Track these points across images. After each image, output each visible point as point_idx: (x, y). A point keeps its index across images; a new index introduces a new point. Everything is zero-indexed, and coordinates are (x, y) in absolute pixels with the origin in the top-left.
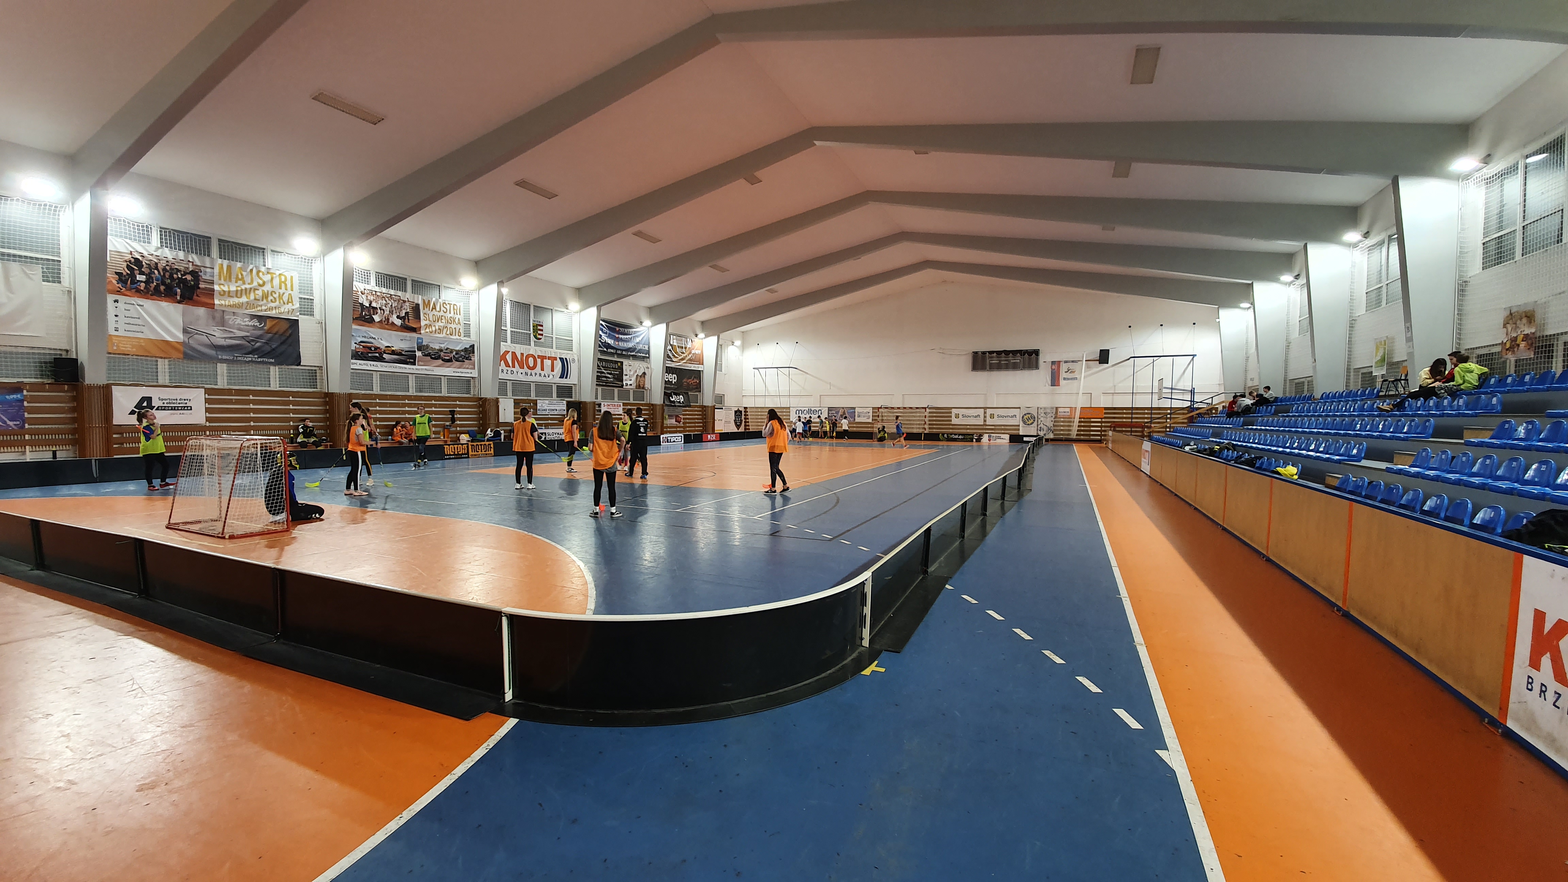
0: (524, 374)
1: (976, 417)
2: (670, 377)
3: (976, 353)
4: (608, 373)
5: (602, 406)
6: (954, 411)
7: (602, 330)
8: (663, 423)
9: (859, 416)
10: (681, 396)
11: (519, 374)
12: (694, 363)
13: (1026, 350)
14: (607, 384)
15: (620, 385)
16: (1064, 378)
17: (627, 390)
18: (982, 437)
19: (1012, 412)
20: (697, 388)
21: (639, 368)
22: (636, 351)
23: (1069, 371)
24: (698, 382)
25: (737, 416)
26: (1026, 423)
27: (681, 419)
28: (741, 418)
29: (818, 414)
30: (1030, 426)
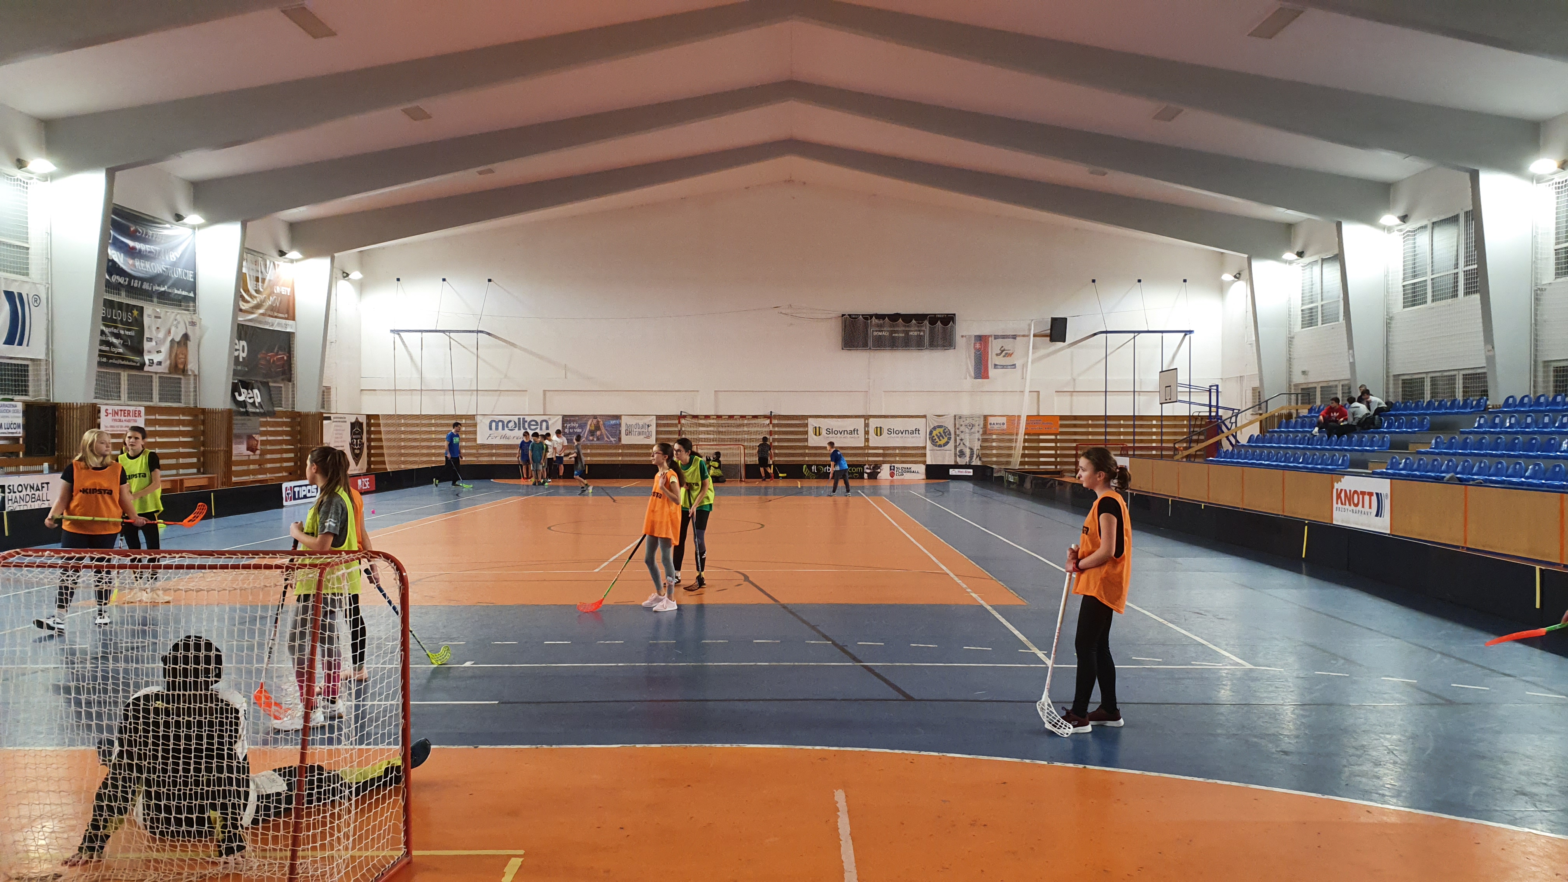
1: (851, 432)
3: (853, 317)
4: (115, 335)
5: (103, 413)
6: (811, 421)
8: (229, 452)
9: (628, 433)
10: (256, 391)
12: (281, 315)
13: (935, 315)
14: (110, 361)
15: (138, 364)
16: (995, 365)
17: (151, 376)
18: (879, 470)
19: (912, 424)
20: (284, 373)
21: (175, 323)
22: (169, 283)
23: (1003, 354)
24: (285, 358)
25: (355, 434)
26: (938, 444)
27: (257, 444)
28: (362, 438)
29: (541, 429)
30: (943, 448)
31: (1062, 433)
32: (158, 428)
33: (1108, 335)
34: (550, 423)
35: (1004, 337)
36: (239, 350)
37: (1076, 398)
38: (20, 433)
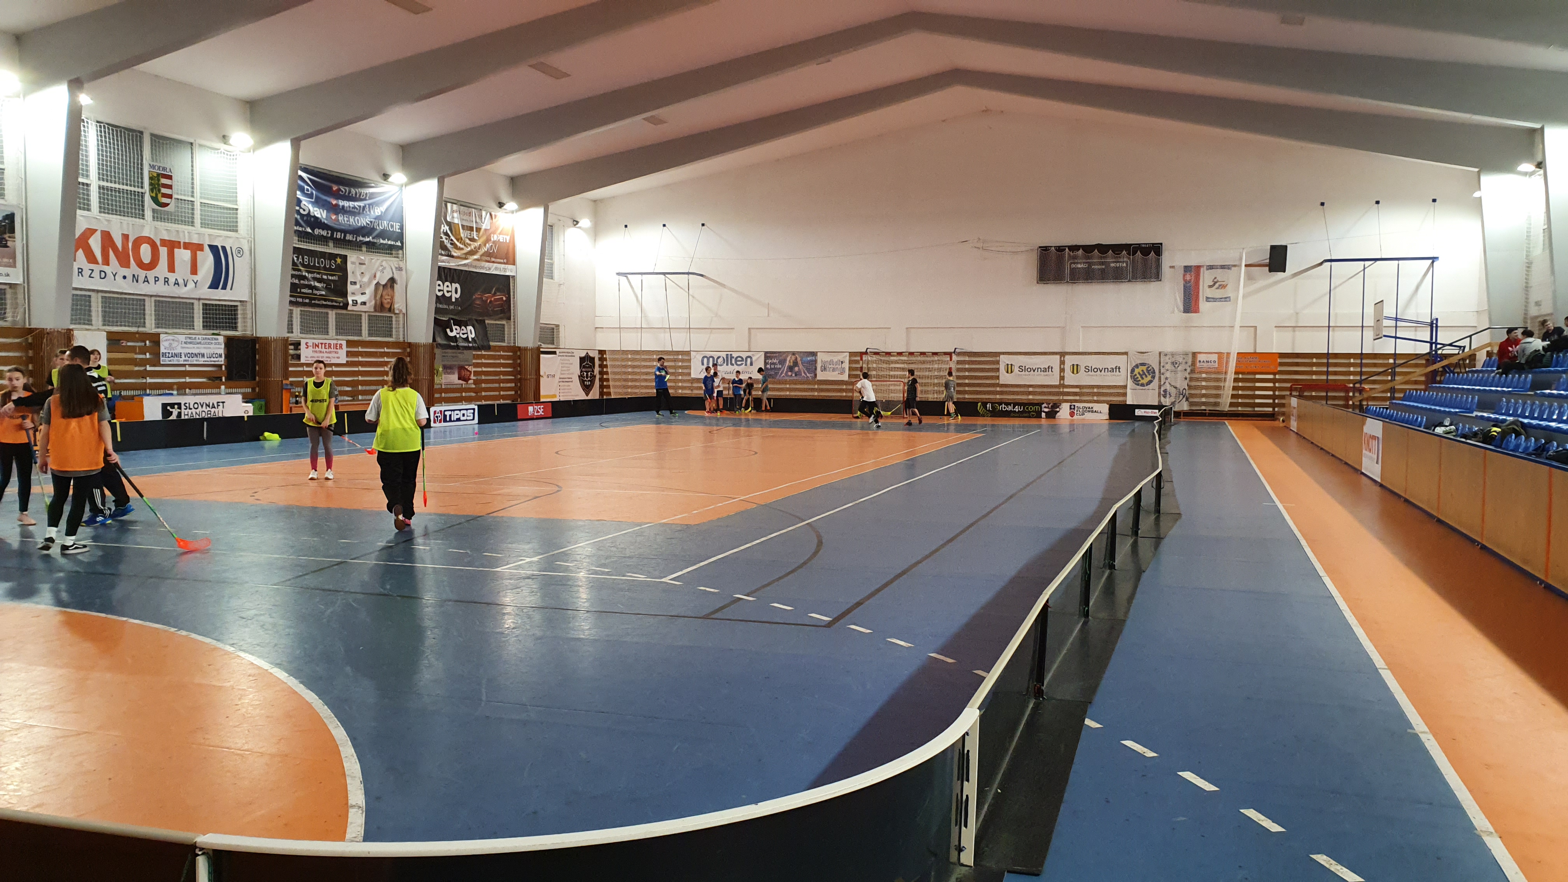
0: (130, 278)
1: (1045, 370)
2: (446, 289)
3: (1044, 249)
4: (315, 279)
5: (303, 346)
6: (1004, 360)
7: (302, 189)
8: (432, 382)
9: (824, 370)
10: (470, 328)
11: (119, 278)
12: (498, 260)
13: (1140, 245)
14: (313, 302)
15: (341, 304)
16: (1207, 298)
17: (361, 315)
18: (1058, 409)
19: (1112, 362)
20: (502, 311)
21: (381, 268)
22: (375, 234)
23: (1217, 285)
24: (504, 299)
25: (584, 367)
26: (1140, 383)
27: (470, 375)
28: (593, 371)
29: (746, 365)
30: (1146, 387)
31: (1280, 373)
33: (1333, 263)
34: (754, 359)
35: (1216, 267)
37: (1299, 334)
38: (222, 361)
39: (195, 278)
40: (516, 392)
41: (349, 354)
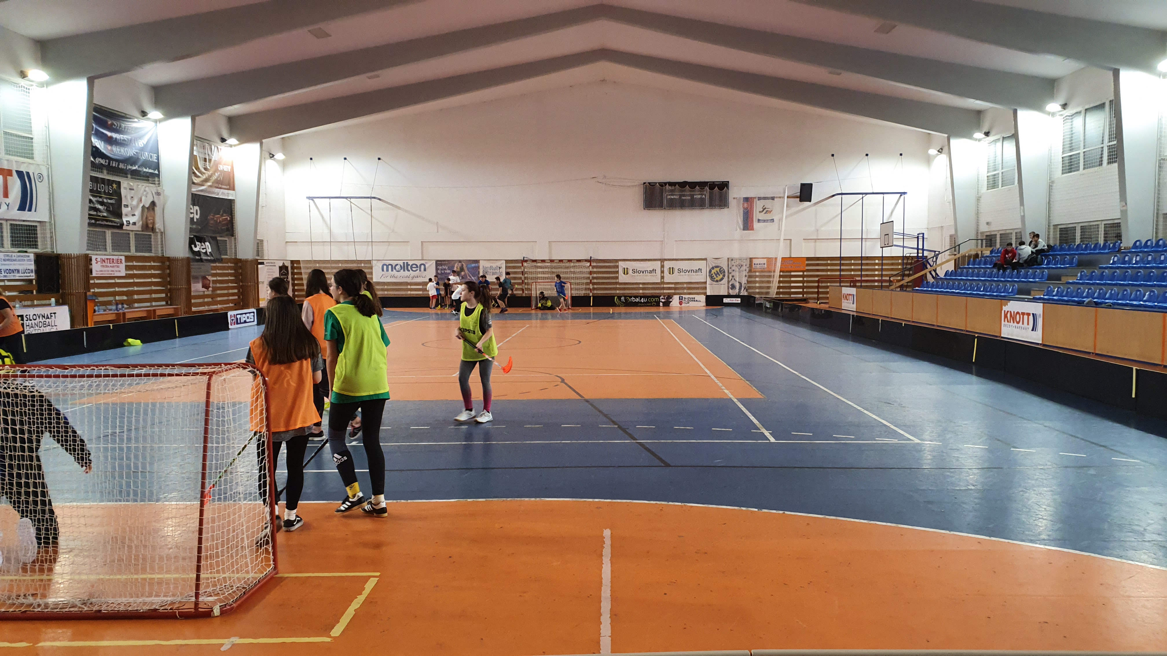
1: (651, 272)
3: (652, 185)
4: (98, 202)
5: (94, 261)
6: (621, 264)
8: (189, 289)
10: (207, 244)
12: (223, 187)
13: (714, 182)
14: (98, 222)
15: (119, 225)
16: (758, 220)
17: (129, 234)
18: (671, 300)
19: (696, 265)
20: (228, 230)
21: (145, 193)
22: (139, 164)
23: (765, 211)
24: (229, 219)
25: (282, 275)
26: (715, 280)
27: (210, 283)
28: (288, 278)
29: (420, 271)
30: (719, 283)
31: (808, 270)
32: (135, 272)
33: (843, 196)
34: (427, 266)
35: (765, 198)
36: (193, 213)
37: (819, 244)
38: (33, 276)
39: (7, 201)
40: (239, 297)
41: (128, 268)
